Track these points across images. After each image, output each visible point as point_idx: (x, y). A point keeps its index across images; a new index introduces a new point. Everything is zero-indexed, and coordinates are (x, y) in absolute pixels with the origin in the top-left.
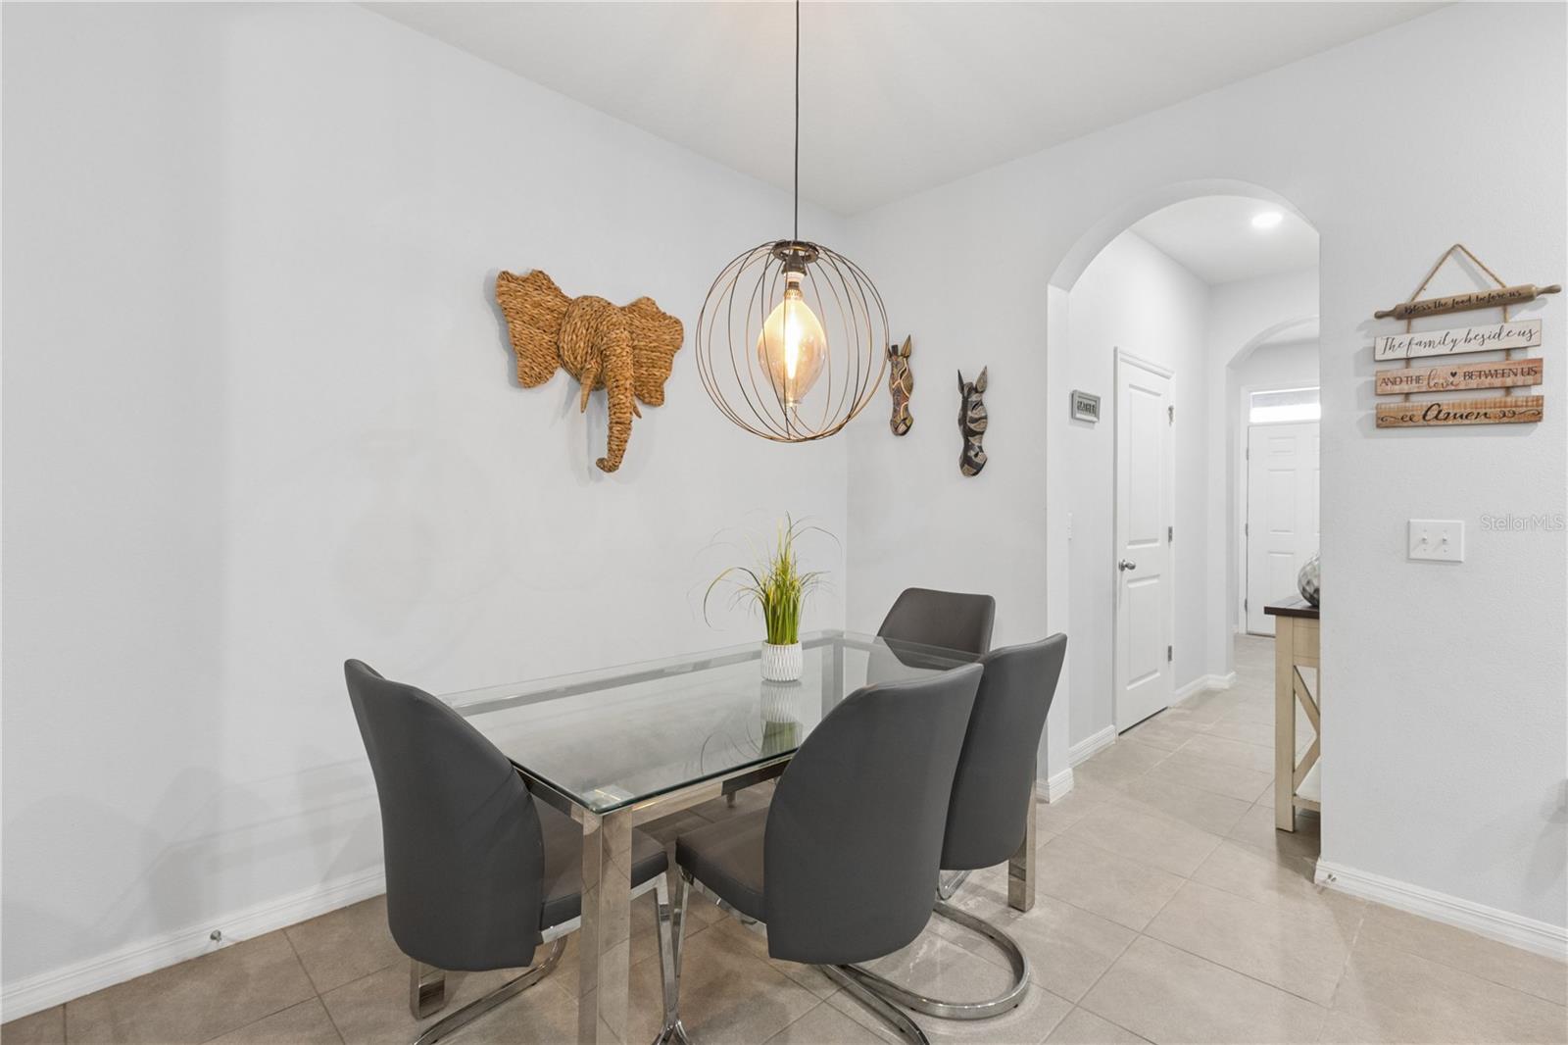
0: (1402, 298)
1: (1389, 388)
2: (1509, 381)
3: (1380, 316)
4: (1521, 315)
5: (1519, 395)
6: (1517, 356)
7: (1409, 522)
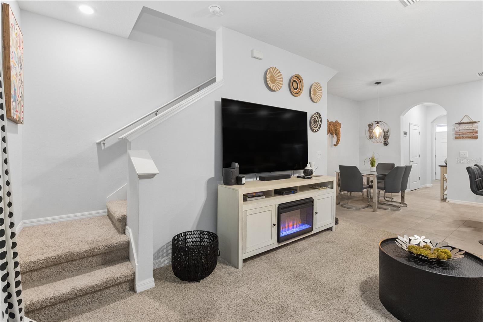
0: (459, 122)
1: (457, 134)
2: (473, 133)
3: (456, 124)
4: (475, 125)
5: (475, 135)
6: (474, 130)
7: (460, 152)
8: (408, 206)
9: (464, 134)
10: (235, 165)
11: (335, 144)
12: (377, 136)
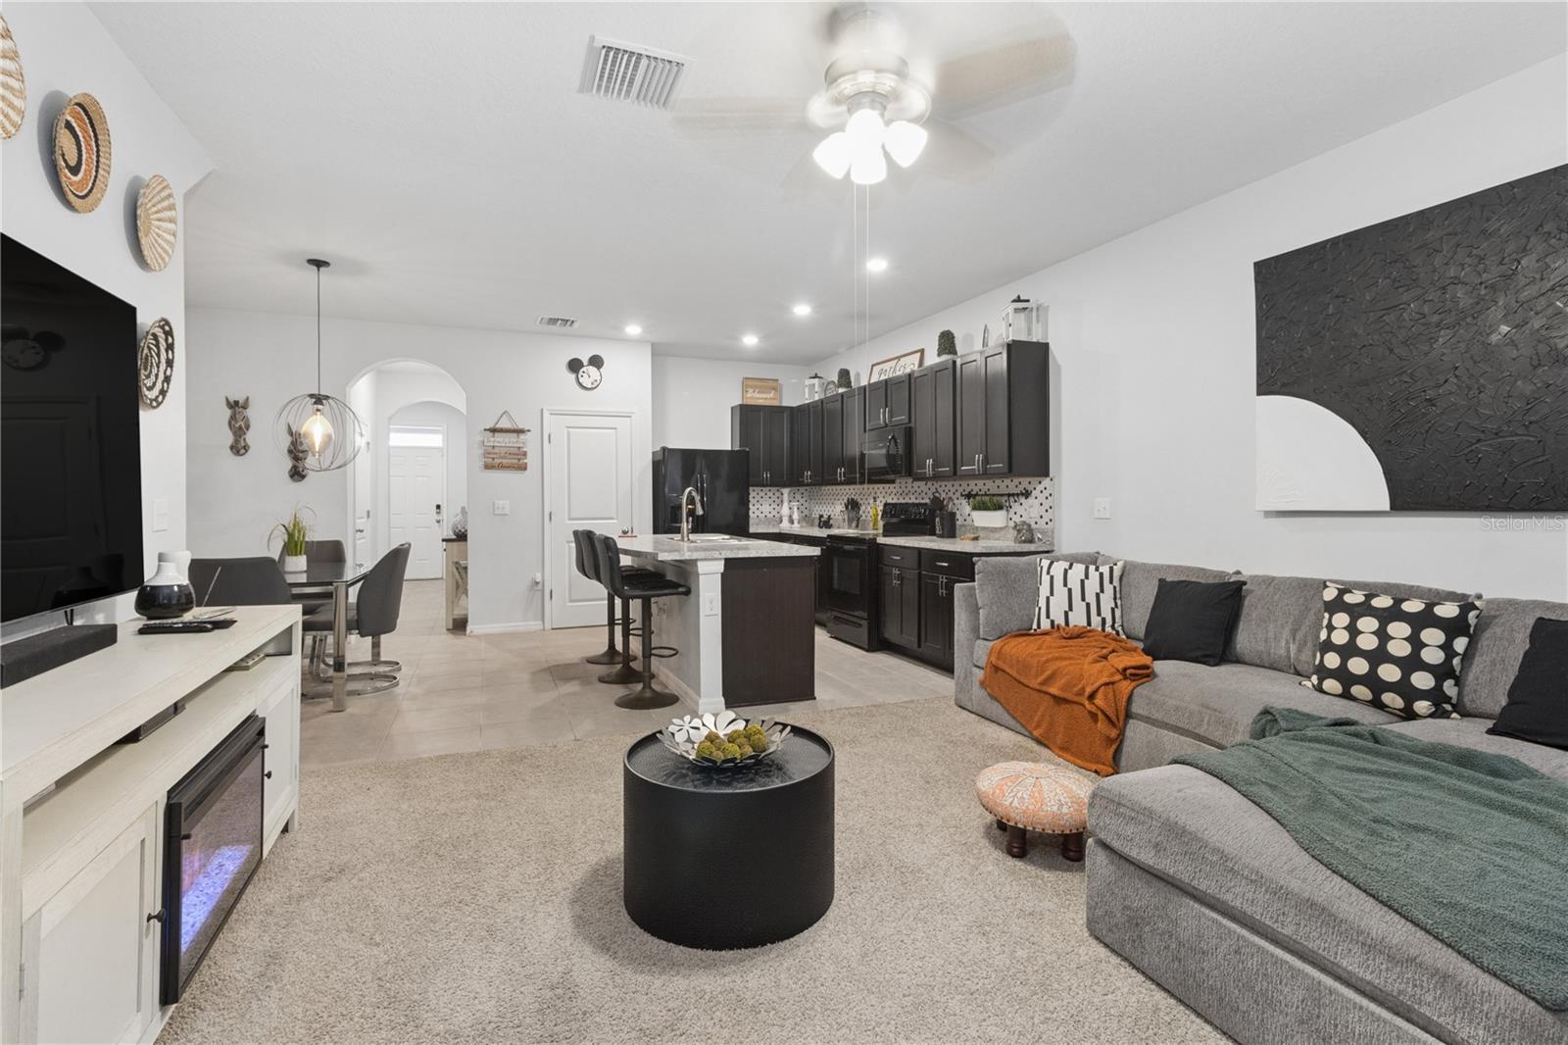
0: (491, 425)
1: (488, 456)
2: (519, 457)
3: (485, 430)
5: (521, 461)
6: (521, 449)
7: (494, 502)
8: (403, 668)
9: (505, 458)
12: (317, 450)
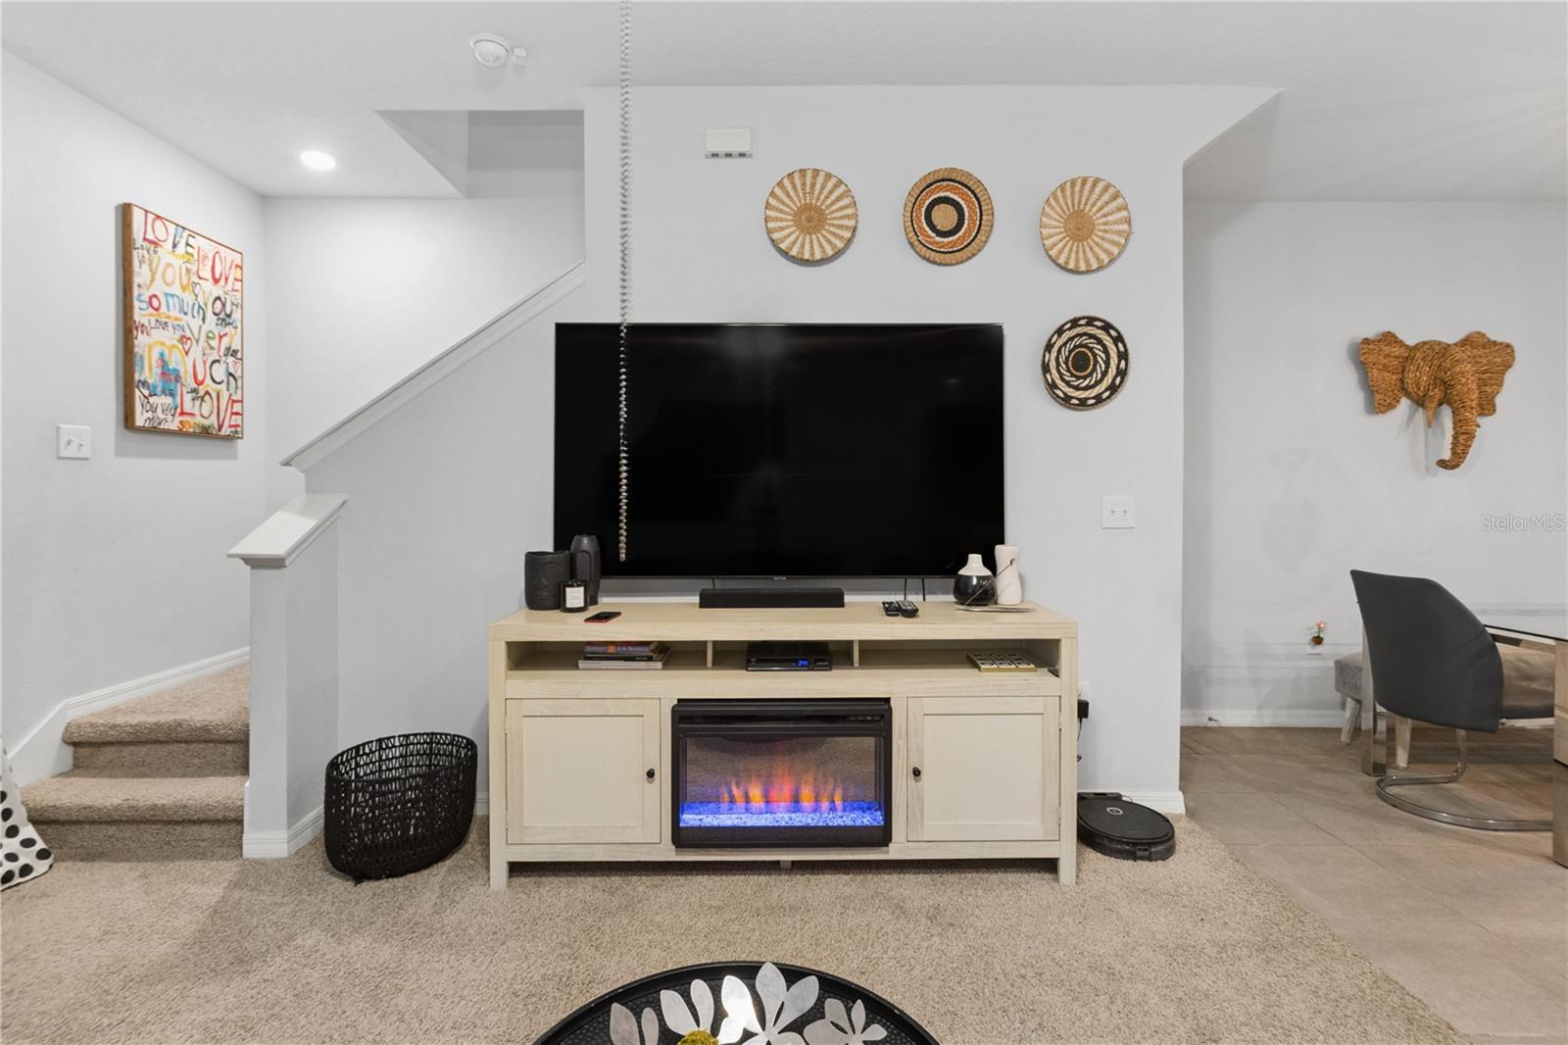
10: (580, 542)
11: (1447, 455)
